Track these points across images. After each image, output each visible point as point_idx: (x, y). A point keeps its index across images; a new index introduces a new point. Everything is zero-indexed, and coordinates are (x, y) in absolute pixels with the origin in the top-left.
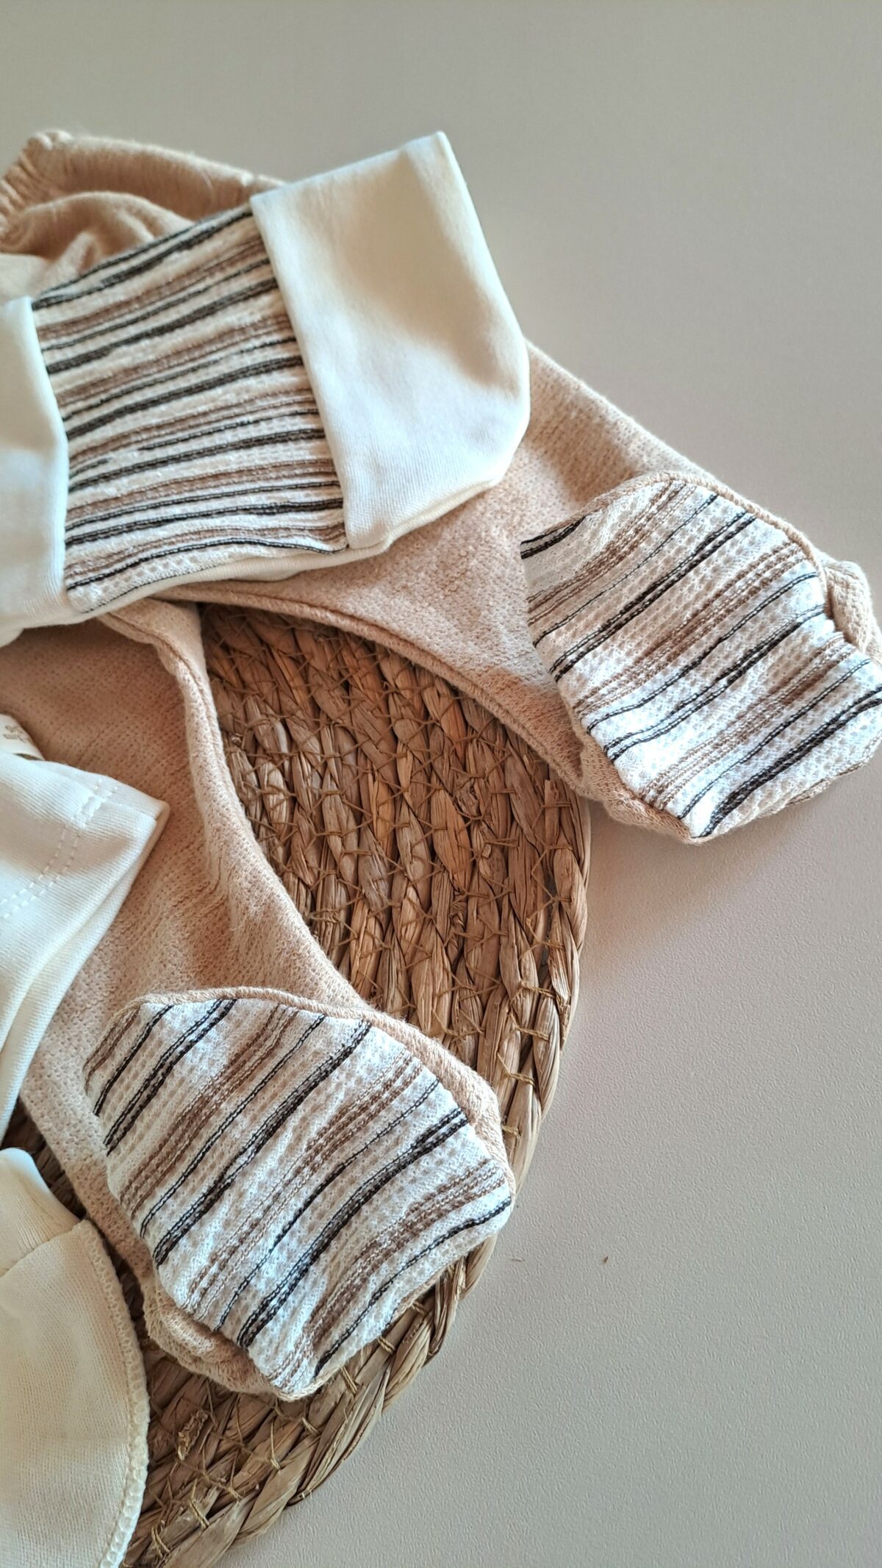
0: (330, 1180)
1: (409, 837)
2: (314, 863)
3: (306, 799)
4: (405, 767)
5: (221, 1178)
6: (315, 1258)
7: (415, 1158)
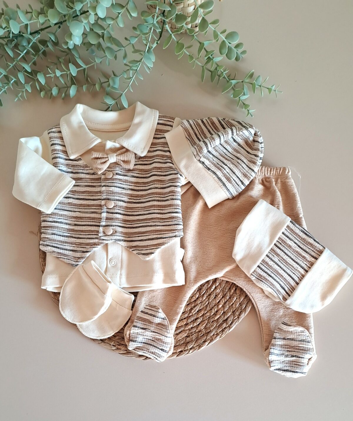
0: (152, 340)
1: (199, 321)
2: (189, 309)
3: (196, 303)
4: (208, 314)
5: (146, 328)
6: (144, 343)
7: (160, 349)
